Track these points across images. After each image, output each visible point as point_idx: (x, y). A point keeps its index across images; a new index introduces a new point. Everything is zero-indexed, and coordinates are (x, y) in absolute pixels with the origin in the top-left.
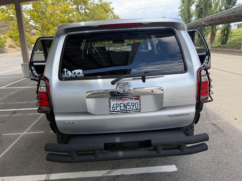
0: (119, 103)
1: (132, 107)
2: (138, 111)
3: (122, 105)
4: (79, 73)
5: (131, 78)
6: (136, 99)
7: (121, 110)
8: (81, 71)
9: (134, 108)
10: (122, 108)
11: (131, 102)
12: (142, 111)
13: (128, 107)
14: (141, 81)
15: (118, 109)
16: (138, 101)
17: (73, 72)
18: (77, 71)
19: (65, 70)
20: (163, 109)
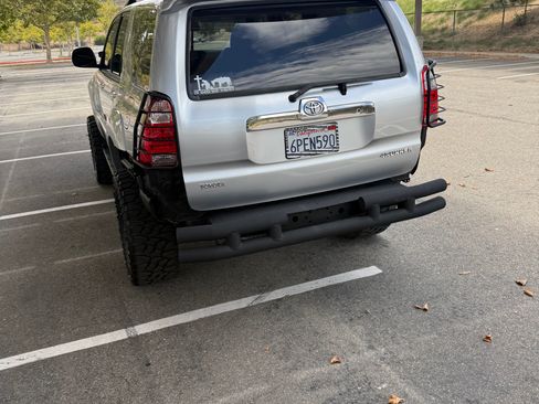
0: (302, 137)
1: (324, 143)
2: (335, 149)
3: (307, 142)
4: (225, 85)
5: (321, 89)
6: (330, 128)
7: (305, 150)
8: (227, 80)
9: (328, 145)
10: (308, 147)
11: (322, 134)
12: (340, 150)
13: (318, 145)
14: (338, 93)
15: (302, 148)
16: (333, 132)
17: (213, 82)
18: (221, 80)
19: (198, 78)
20: (373, 142)
